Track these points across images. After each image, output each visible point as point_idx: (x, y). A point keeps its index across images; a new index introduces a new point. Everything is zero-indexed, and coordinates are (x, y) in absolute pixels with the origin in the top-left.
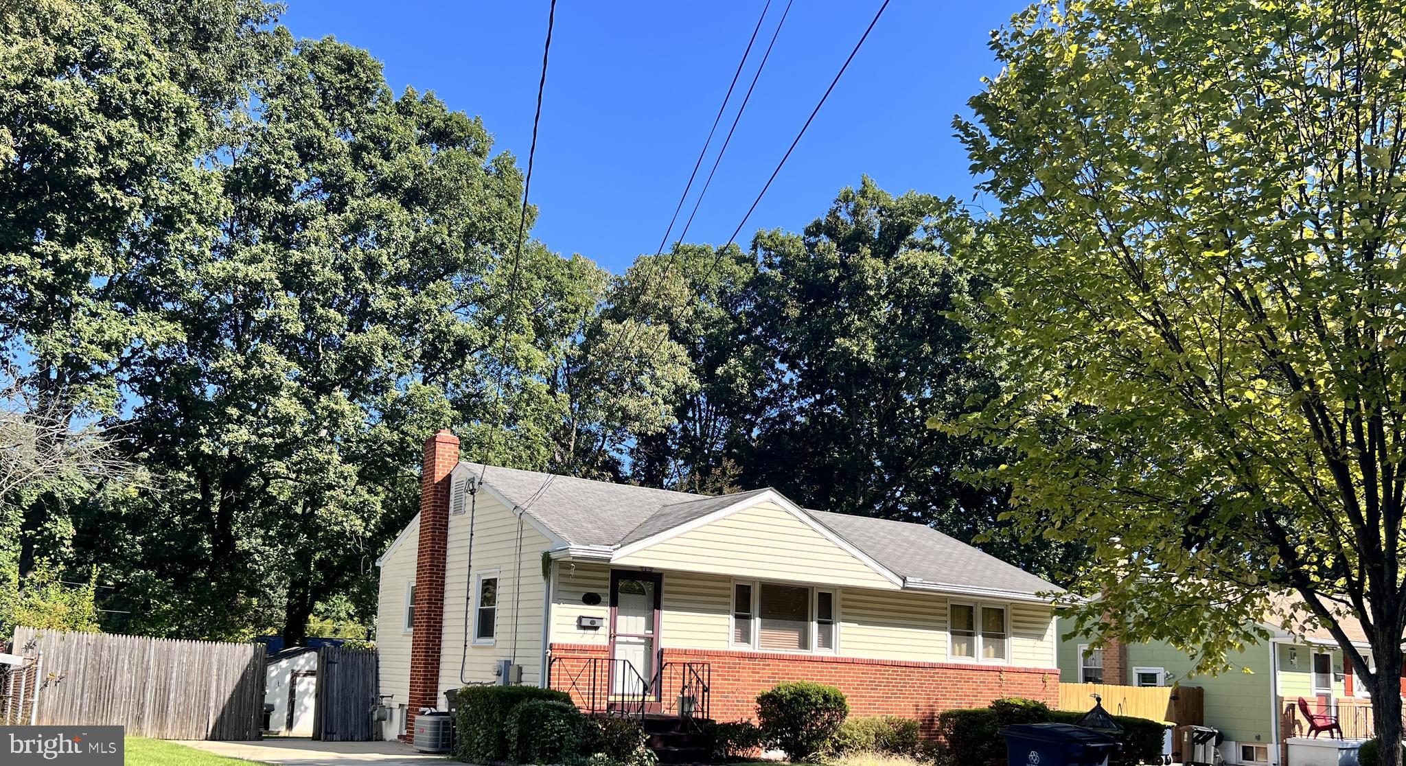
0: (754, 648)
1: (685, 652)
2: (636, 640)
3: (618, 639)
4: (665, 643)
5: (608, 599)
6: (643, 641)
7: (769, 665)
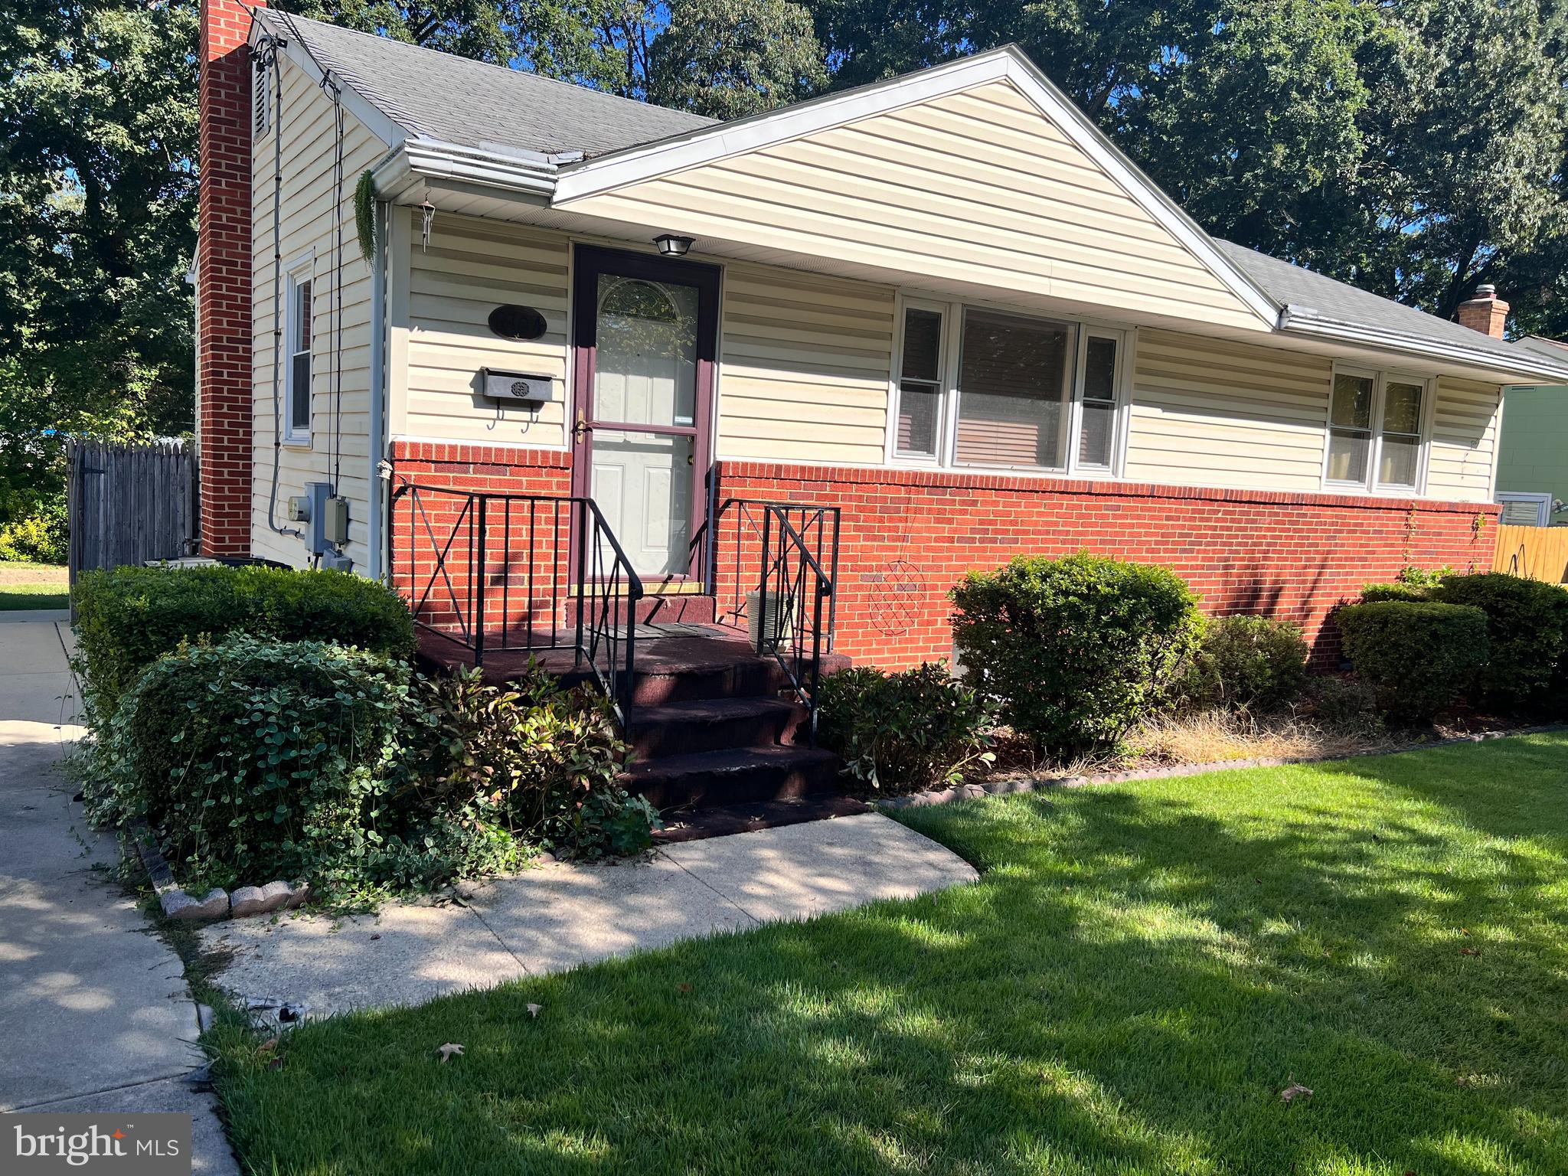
0: (941, 463)
1: (778, 473)
2: (650, 439)
3: (598, 435)
4: (726, 450)
5: (567, 326)
6: (669, 442)
7: (974, 503)
